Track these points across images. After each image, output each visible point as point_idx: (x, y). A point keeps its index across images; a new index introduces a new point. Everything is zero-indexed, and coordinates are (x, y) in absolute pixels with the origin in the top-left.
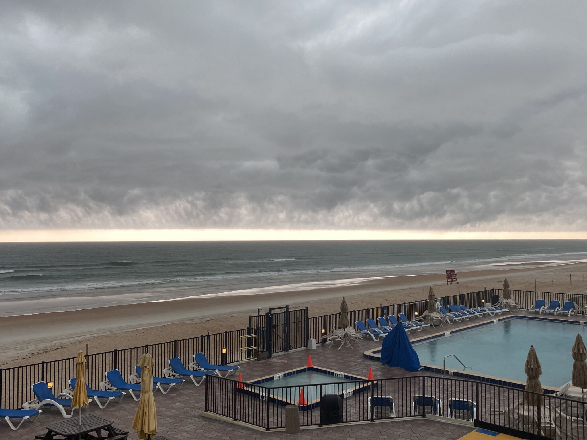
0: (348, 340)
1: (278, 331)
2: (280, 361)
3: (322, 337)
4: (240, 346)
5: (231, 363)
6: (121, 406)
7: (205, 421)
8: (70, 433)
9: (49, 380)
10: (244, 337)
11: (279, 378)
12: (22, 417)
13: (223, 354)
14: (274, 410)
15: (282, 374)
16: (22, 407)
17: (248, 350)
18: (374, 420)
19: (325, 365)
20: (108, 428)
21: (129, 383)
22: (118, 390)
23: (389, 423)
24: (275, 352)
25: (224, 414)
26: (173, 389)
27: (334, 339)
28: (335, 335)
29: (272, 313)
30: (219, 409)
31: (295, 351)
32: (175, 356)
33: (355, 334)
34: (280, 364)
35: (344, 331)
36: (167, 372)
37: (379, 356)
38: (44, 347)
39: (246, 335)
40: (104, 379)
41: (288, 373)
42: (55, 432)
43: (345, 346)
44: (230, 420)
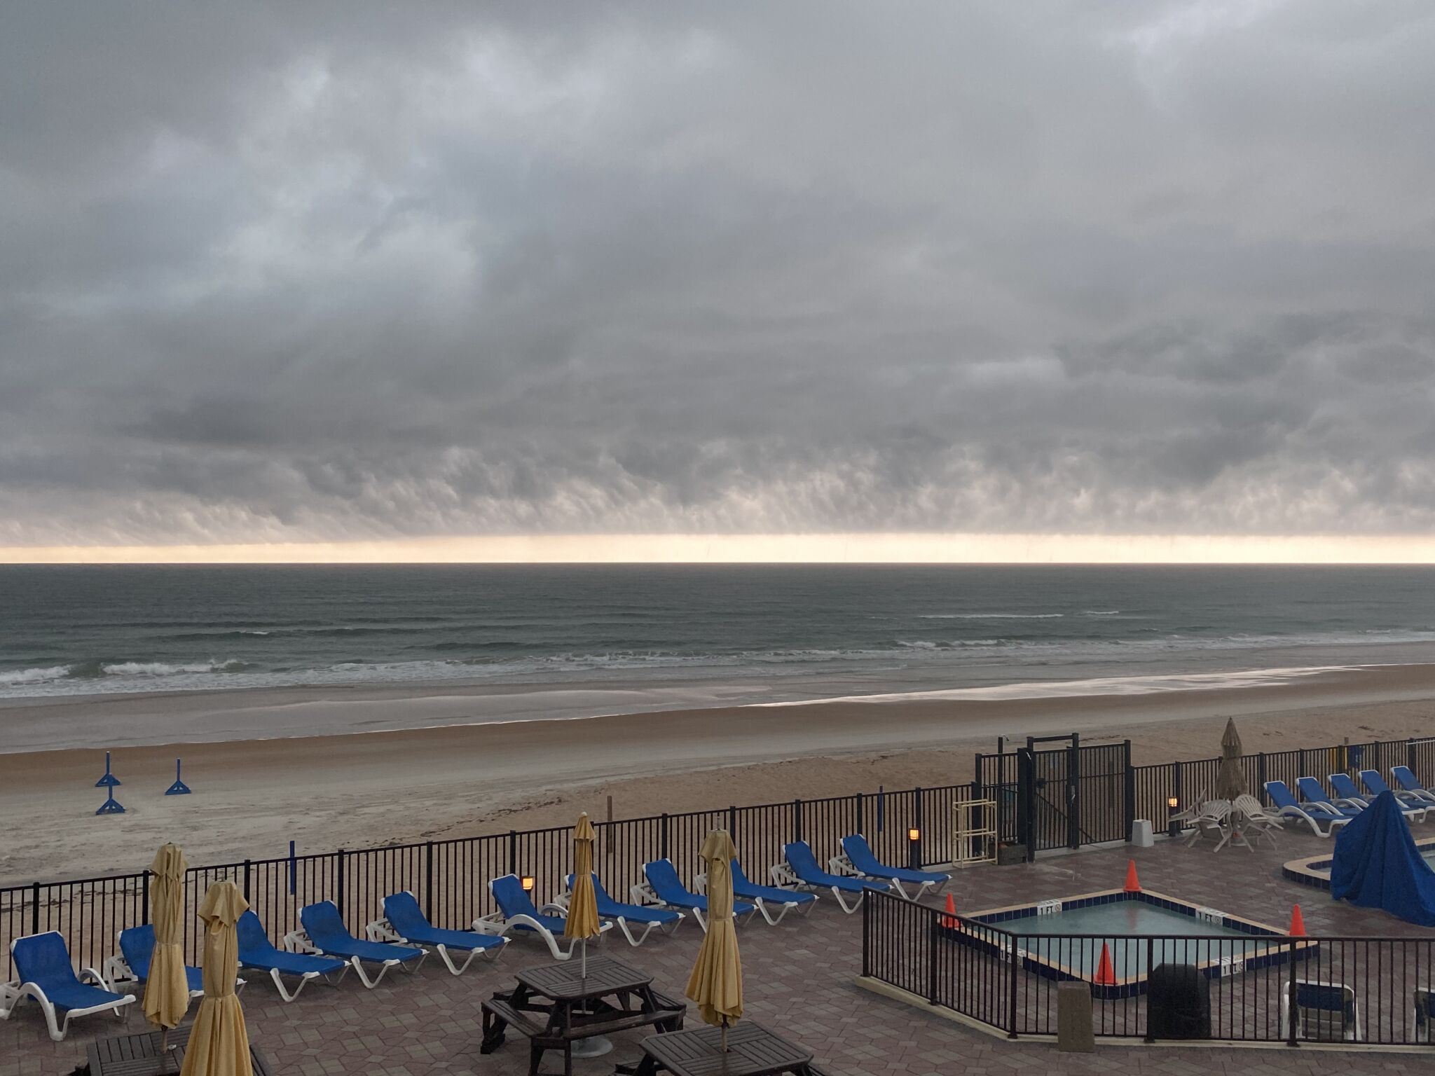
0: (1240, 829)
1: (1052, 794)
2: (1054, 869)
3: (1170, 817)
4: (954, 826)
5: (930, 864)
6: (675, 943)
7: (862, 999)
8: (562, 993)
9: (525, 873)
10: (962, 804)
11: (1049, 912)
12: (470, 949)
13: (913, 841)
14: (1029, 988)
15: (1057, 903)
16: (472, 928)
17: (973, 837)
18: (1298, 1043)
19: (1173, 888)
20: (642, 990)
21: (695, 893)
22: (670, 907)
23: (1339, 1054)
24: (1042, 846)
25: (907, 986)
26: (792, 917)
27: (1201, 825)
28: (1204, 815)
29: (1035, 750)
30: (895, 973)
31: (1096, 849)
32: (798, 839)
33: (1260, 816)
34: (1057, 877)
35: (1229, 807)
36: (779, 875)
37: (1325, 875)
38: (522, 798)
39: (968, 800)
40: (640, 879)
41: (1073, 903)
42: (531, 987)
43: (1233, 844)
44: (923, 1002)
